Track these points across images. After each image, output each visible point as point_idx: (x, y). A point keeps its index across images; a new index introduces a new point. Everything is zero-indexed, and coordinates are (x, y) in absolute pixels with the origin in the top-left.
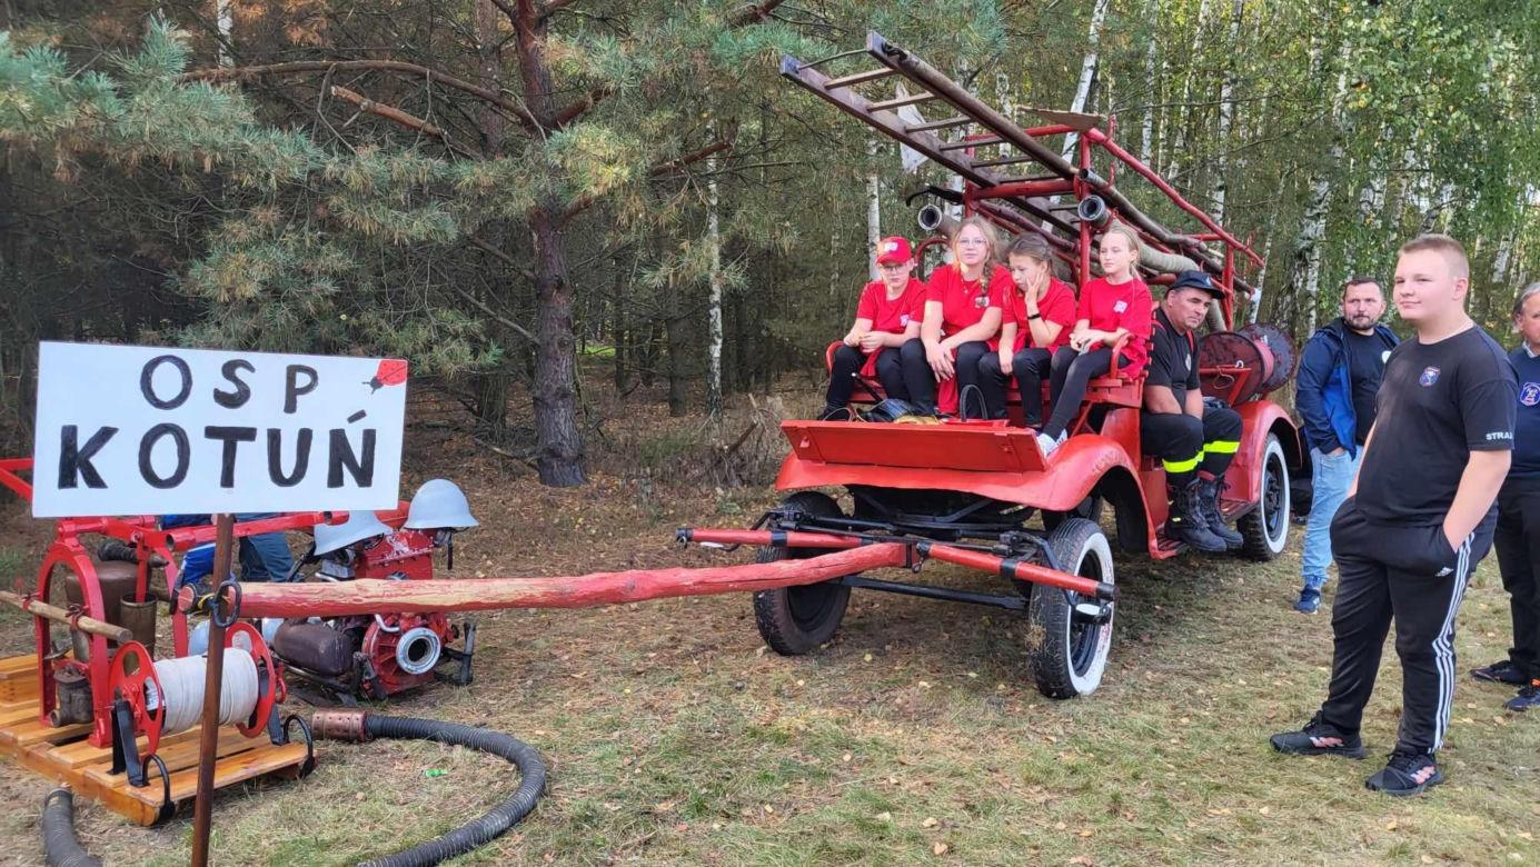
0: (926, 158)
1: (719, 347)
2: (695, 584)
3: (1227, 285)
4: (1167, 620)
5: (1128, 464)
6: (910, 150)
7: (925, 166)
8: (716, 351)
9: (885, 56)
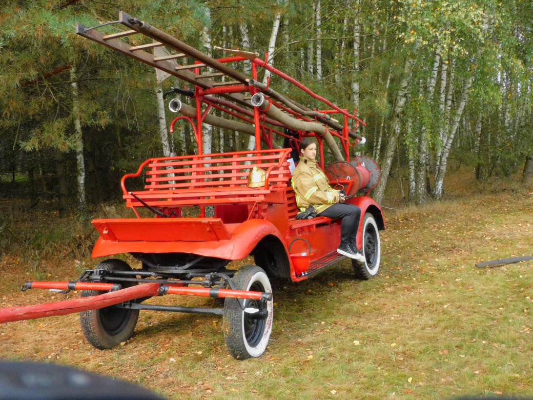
0: (170, 75)
1: (83, 177)
2: (25, 314)
3: (345, 136)
4: (309, 316)
5: (277, 233)
6: (160, 71)
7: (169, 79)
8: (81, 180)
9: (131, 25)
